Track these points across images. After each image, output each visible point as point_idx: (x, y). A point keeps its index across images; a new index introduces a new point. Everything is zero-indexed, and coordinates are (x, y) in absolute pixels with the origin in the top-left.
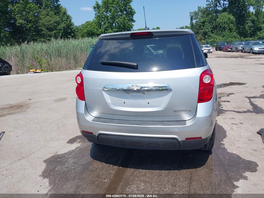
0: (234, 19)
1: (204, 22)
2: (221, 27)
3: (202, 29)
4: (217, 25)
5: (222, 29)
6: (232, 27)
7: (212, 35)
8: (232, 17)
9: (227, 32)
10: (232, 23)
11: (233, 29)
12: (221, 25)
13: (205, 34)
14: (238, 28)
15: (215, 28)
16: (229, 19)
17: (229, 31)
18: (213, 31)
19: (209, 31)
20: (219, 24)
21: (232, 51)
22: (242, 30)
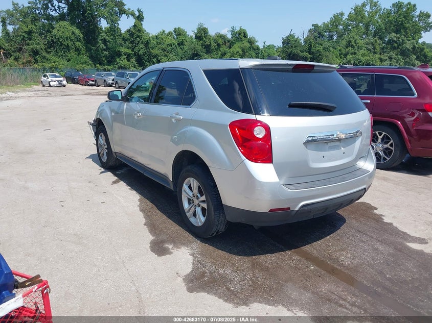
0: (81, 36)
1: (30, 33)
2: (62, 44)
3: (28, 45)
4: (55, 41)
5: (64, 48)
6: (79, 46)
7: (48, 56)
8: (77, 31)
9: (72, 54)
10: (78, 40)
11: (81, 50)
12: (61, 40)
13: (35, 53)
14: (88, 50)
15: (51, 45)
16: (73, 33)
17: (77, 53)
18: (49, 50)
19: (42, 49)
20: (58, 39)
21: (97, 85)
22: (95, 53)
